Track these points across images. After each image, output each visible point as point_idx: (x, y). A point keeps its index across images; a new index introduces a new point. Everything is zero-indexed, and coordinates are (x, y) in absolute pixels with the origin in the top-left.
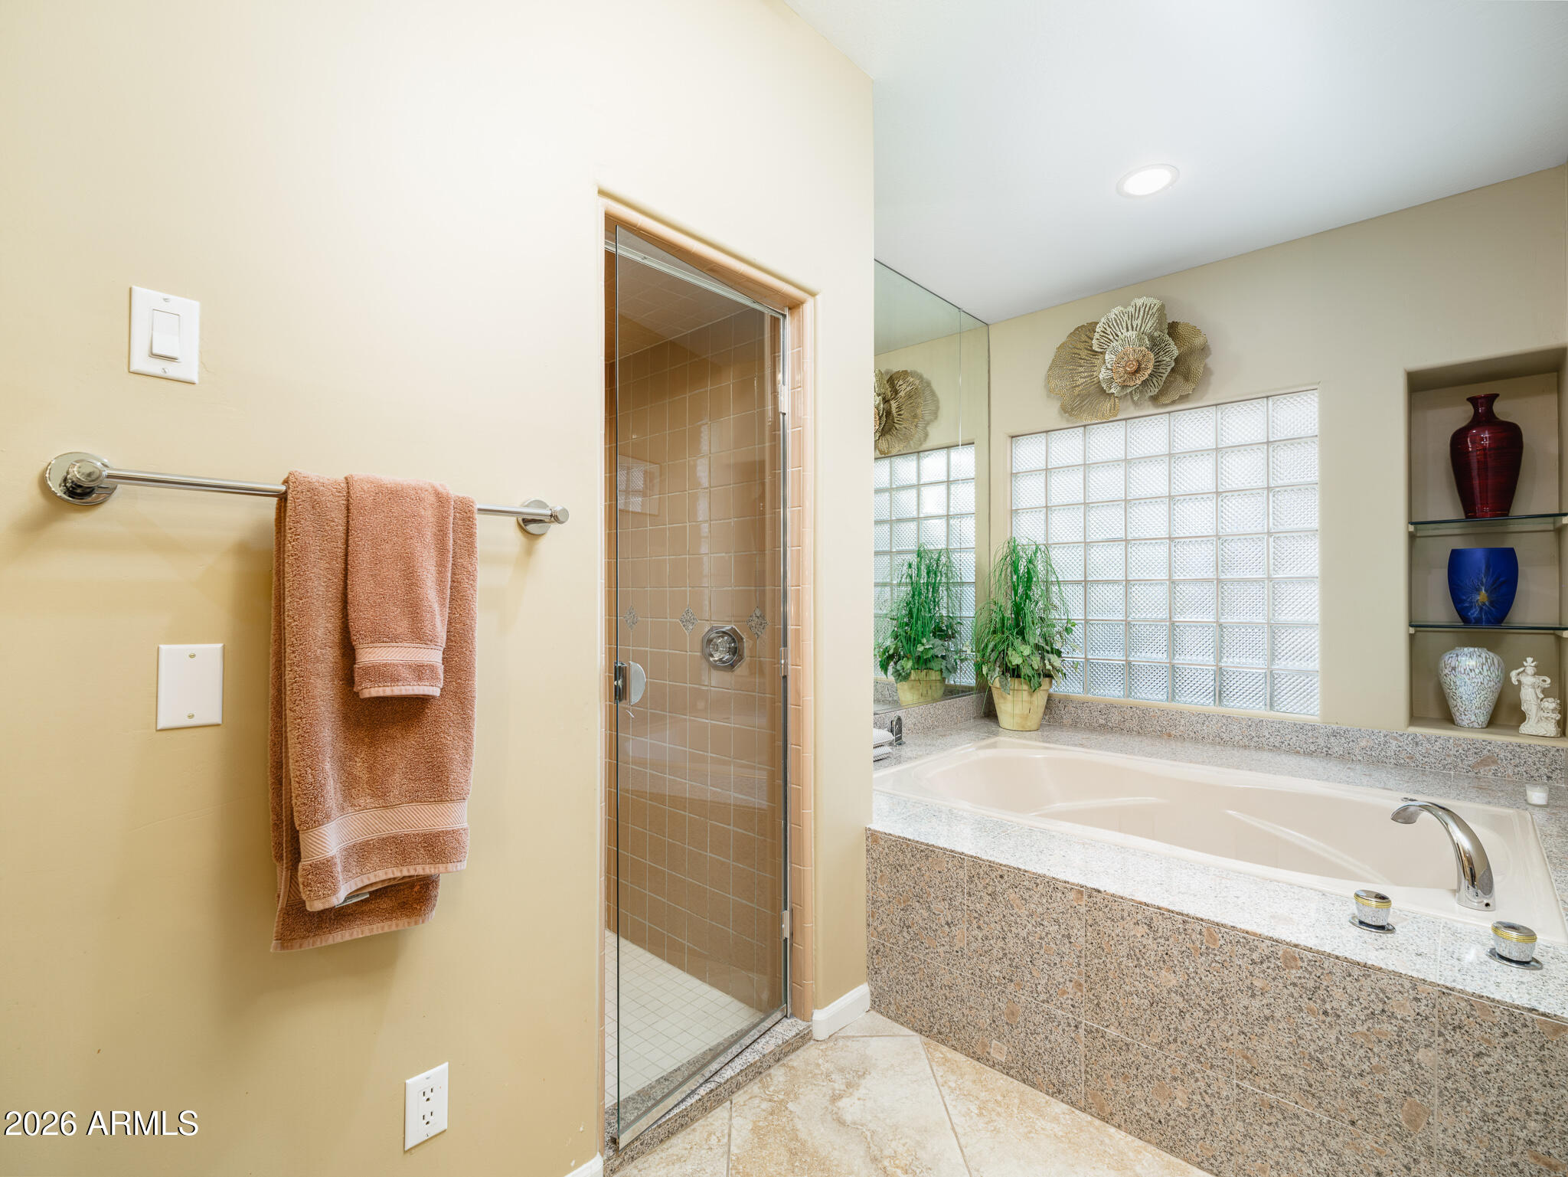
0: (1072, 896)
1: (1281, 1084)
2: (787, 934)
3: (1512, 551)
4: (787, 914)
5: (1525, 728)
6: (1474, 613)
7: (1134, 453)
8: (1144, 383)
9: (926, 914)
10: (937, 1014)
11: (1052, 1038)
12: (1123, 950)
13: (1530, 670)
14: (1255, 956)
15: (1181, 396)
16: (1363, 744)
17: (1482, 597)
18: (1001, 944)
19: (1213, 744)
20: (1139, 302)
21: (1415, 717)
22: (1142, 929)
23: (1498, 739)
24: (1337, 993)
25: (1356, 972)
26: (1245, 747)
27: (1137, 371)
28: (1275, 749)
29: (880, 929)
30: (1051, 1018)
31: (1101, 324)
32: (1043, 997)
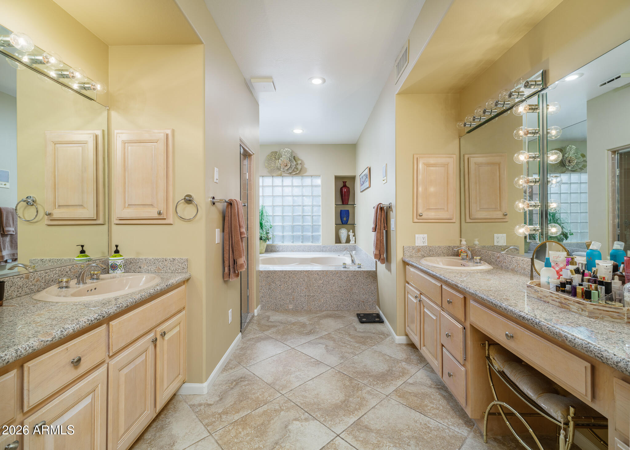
0: (305, 273)
1: (336, 292)
2: (248, 295)
3: (348, 210)
4: (248, 290)
5: (350, 242)
6: (344, 222)
7: (284, 184)
8: (288, 169)
9: (274, 285)
10: (277, 305)
11: (301, 300)
12: (313, 280)
13: (351, 232)
14: (333, 274)
15: (296, 173)
16: (328, 248)
17: (345, 219)
18: (291, 286)
19: (302, 251)
20: (287, 149)
21: (336, 243)
22: (317, 275)
23: (348, 244)
24: (343, 276)
25: (345, 272)
26: (308, 252)
27: (286, 166)
28: (314, 251)
29: (263, 292)
30: (301, 296)
31: (278, 153)
32: (299, 293)
